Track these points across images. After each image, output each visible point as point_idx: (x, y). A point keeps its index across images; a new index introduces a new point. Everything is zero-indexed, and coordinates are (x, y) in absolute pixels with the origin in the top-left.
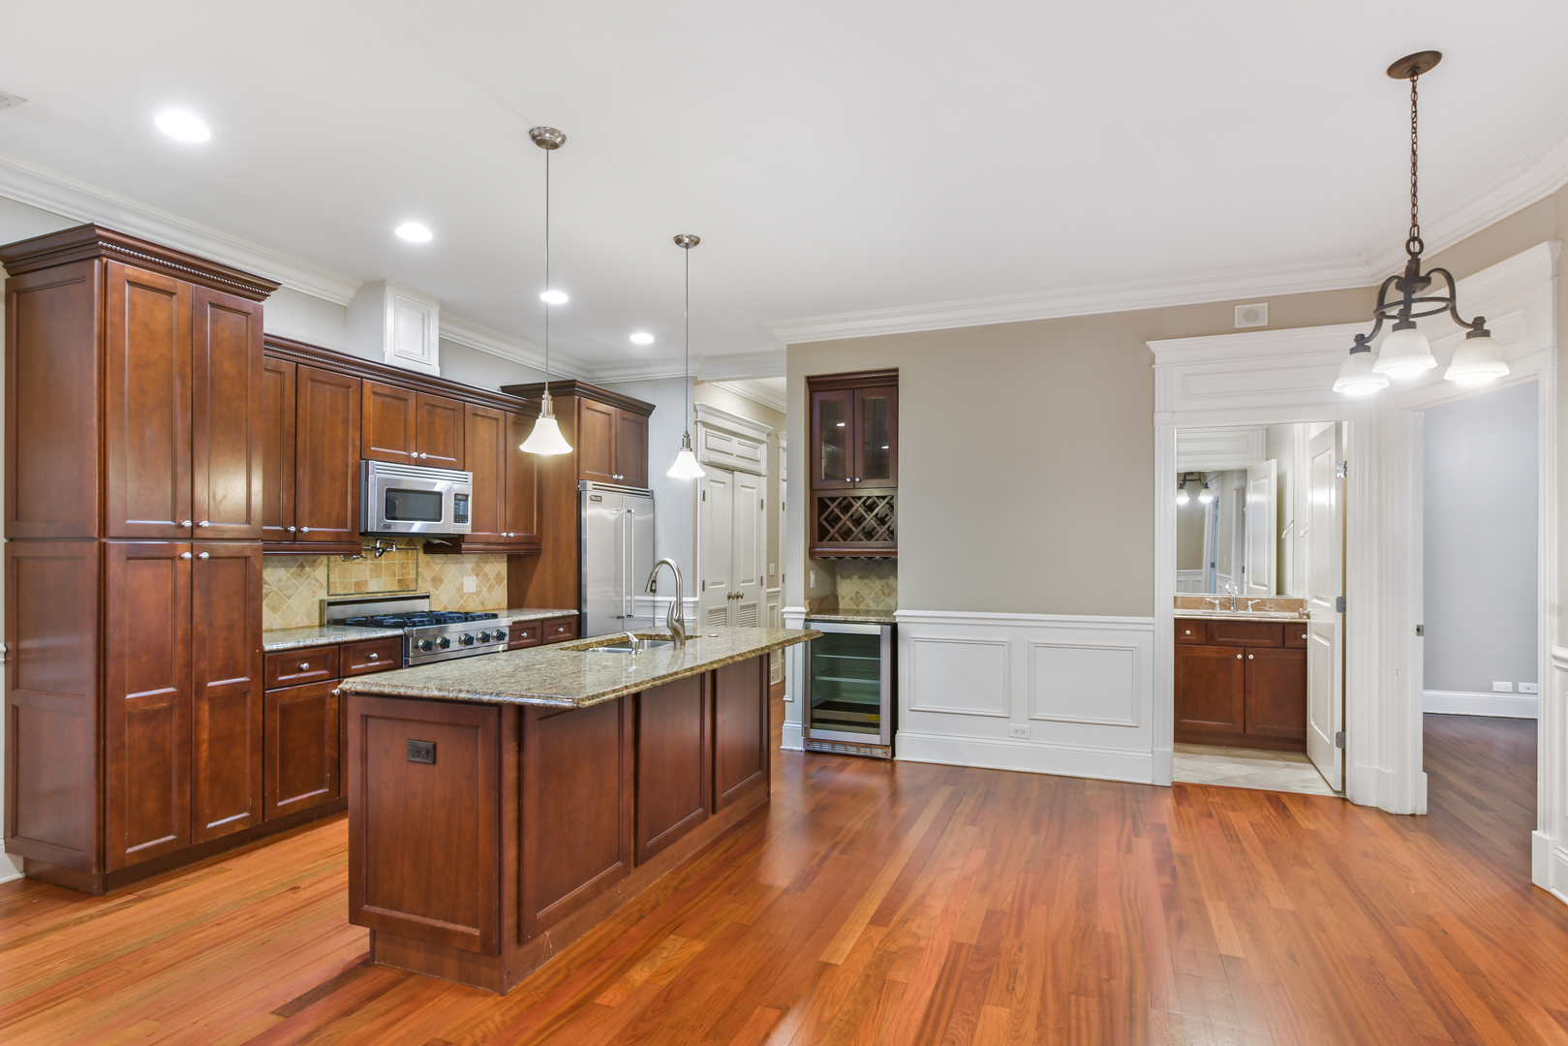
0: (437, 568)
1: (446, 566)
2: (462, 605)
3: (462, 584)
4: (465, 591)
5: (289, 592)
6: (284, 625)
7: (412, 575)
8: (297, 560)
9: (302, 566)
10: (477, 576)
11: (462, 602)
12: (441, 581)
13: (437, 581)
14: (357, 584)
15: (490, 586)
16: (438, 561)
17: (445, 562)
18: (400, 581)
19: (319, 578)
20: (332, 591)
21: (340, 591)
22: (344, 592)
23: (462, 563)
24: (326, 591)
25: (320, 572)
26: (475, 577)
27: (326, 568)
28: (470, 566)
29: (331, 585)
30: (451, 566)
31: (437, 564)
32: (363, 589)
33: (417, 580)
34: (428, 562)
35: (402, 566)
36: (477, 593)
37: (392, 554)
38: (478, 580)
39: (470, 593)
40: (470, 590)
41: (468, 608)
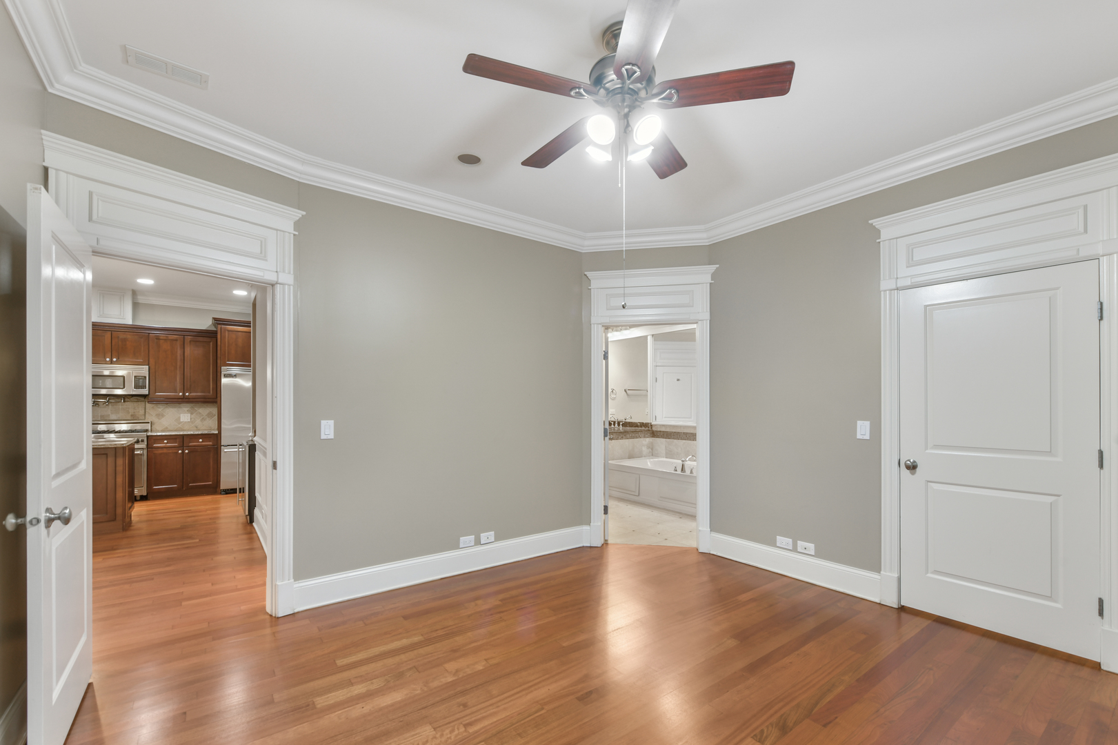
0: (160, 410)
1: (166, 409)
2: (179, 426)
3: (180, 417)
4: (181, 420)
7: (142, 412)
10: (192, 414)
12: (163, 416)
13: (160, 416)
14: (102, 416)
15: (201, 418)
16: (161, 407)
17: (165, 407)
18: (132, 415)
23: (178, 407)
26: (189, 415)
28: (186, 409)
30: (171, 409)
32: (107, 418)
33: (145, 415)
34: (153, 407)
35: (134, 409)
36: (192, 421)
37: (126, 403)
38: (192, 416)
39: (186, 422)
40: (186, 420)
41: (185, 429)
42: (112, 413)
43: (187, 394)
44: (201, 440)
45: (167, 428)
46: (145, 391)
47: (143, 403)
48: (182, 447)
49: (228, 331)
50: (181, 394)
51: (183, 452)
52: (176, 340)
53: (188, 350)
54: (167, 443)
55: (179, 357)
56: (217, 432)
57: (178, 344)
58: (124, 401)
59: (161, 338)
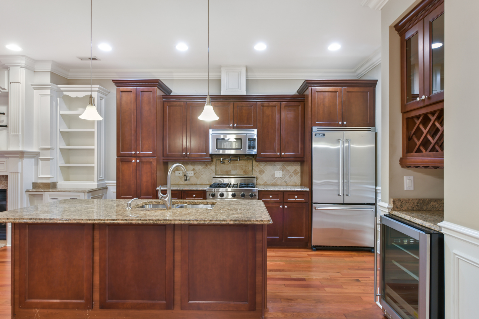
0: (262, 167)
1: (266, 166)
2: (275, 182)
3: (274, 174)
4: (276, 176)
5: (202, 173)
6: (200, 183)
7: (250, 169)
8: (205, 163)
9: (206, 165)
10: (283, 171)
11: (275, 181)
12: (264, 172)
13: (262, 172)
14: (227, 172)
15: (290, 175)
16: (262, 164)
17: (266, 165)
18: (244, 171)
19: (212, 169)
20: (217, 173)
22: (222, 174)
23: (275, 165)
24: (215, 173)
25: (213, 167)
26: (281, 171)
27: (215, 166)
28: (279, 167)
29: (217, 172)
30: (269, 166)
31: (261, 165)
32: (229, 173)
33: (252, 171)
34: (257, 165)
35: (246, 166)
36: (283, 178)
37: (241, 161)
38: (283, 173)
39: (279, 178)
40: (279, 176)
41: (278, 184)
42: (232, 170)
43: (283, 154)
44: (296, 197)
45: (266, 182)
46: (254, 151)
47: (251, 161)
48: (283, 202)
49: (317, 92)
50: (278, 153)
51: (284, 207)
52: (275, 106)
53: (283, 114)
54: (272, 198)
55: (277, 121)
56: (308, 190)
57: (276, 109)
58: (240, 160)
59: (265, 105)
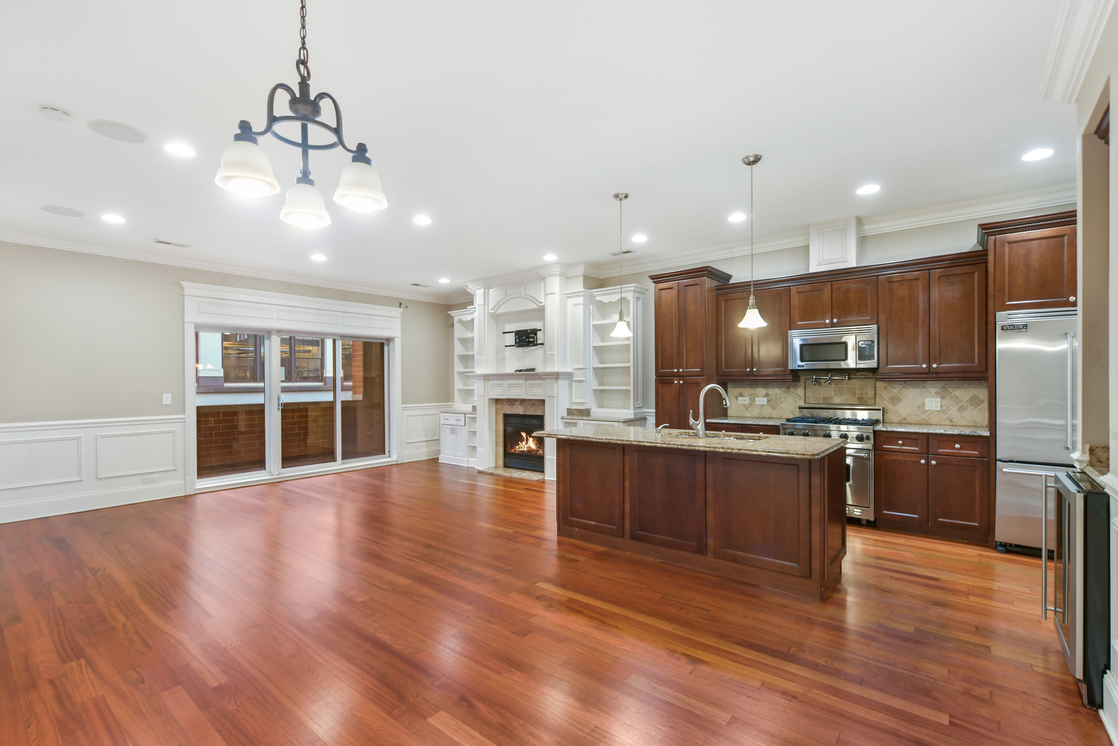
0: (895, 391)
1: (904, 389)
2: (924, 419)
3: (924, 403)
4: (926, 408)
5: (781, 400)
6: (778, 416)
7: (871, 394)
8: (786, 385)
9: (789, 388)
10: (943, 398)
11: (924, 416)
12: (899, 400)
13: (895, 400)
14: (825, 398)
15: (961, 407)
16: (896, 386)
17: (904, 387)
18: (858, 398)
19: (799, 394)
20: (807, 401)
21: (812, 402)
22: (815, 402)
23: (924, 387)
24: (803, 401)
25: (800, 391)
26: (939, 399)
27: (803, 390)
28: (933, 390)
29: (807, 398)
30: (911, 390)
31: (895, 388)
32: (829, 401)
33: (875, 398)
34: (885, 387)
35: (862, 389)
36: (943, 411)
37: (852, 381)
38: (944, 402)
39: (933, 411)
40: (934, 409)
41: (932, 422)
42: (835, 395)
43: (934, 366)
44: (957, 446)
45: (905, 419)
46: (872, 364)
47: (872, 381)
48: (926, 454)
49: (1010, 243)
50: (924, 366)
51: (928, 463)
52: (918, 279)
53: (936, 293)
54: (903, 444)
55: (921, 307)
56: (987, 434)
57: (920, 286)
58: (849, 379)
59: (894, 280)
